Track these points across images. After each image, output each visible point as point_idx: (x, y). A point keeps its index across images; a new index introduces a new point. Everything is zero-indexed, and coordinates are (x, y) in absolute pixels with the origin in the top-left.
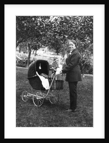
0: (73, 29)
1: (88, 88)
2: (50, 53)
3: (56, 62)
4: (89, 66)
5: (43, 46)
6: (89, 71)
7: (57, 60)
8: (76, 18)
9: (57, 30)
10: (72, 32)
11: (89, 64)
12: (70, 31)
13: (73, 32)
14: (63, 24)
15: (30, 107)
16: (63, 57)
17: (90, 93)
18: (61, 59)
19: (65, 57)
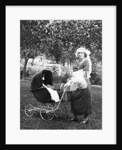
0: (78, 35)
1: (95, 101)
2: (47, 61)
3: (55, 72)
4: (94, 76)
5: (40, 54)
6: (95, 81)
7: (56, 69)
8: (81, 22)
9: (59, 37)
10: (77, 38)
11: (95, 73)
12: (75, 38)
13: (79, 38)
14: (66, 29)
15: (35, 121)
16: (64, 65)
17: (97, 106)
18: (62, 68)
19: (65, 65)
